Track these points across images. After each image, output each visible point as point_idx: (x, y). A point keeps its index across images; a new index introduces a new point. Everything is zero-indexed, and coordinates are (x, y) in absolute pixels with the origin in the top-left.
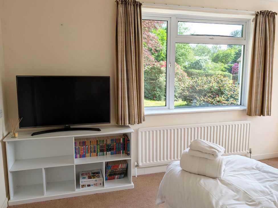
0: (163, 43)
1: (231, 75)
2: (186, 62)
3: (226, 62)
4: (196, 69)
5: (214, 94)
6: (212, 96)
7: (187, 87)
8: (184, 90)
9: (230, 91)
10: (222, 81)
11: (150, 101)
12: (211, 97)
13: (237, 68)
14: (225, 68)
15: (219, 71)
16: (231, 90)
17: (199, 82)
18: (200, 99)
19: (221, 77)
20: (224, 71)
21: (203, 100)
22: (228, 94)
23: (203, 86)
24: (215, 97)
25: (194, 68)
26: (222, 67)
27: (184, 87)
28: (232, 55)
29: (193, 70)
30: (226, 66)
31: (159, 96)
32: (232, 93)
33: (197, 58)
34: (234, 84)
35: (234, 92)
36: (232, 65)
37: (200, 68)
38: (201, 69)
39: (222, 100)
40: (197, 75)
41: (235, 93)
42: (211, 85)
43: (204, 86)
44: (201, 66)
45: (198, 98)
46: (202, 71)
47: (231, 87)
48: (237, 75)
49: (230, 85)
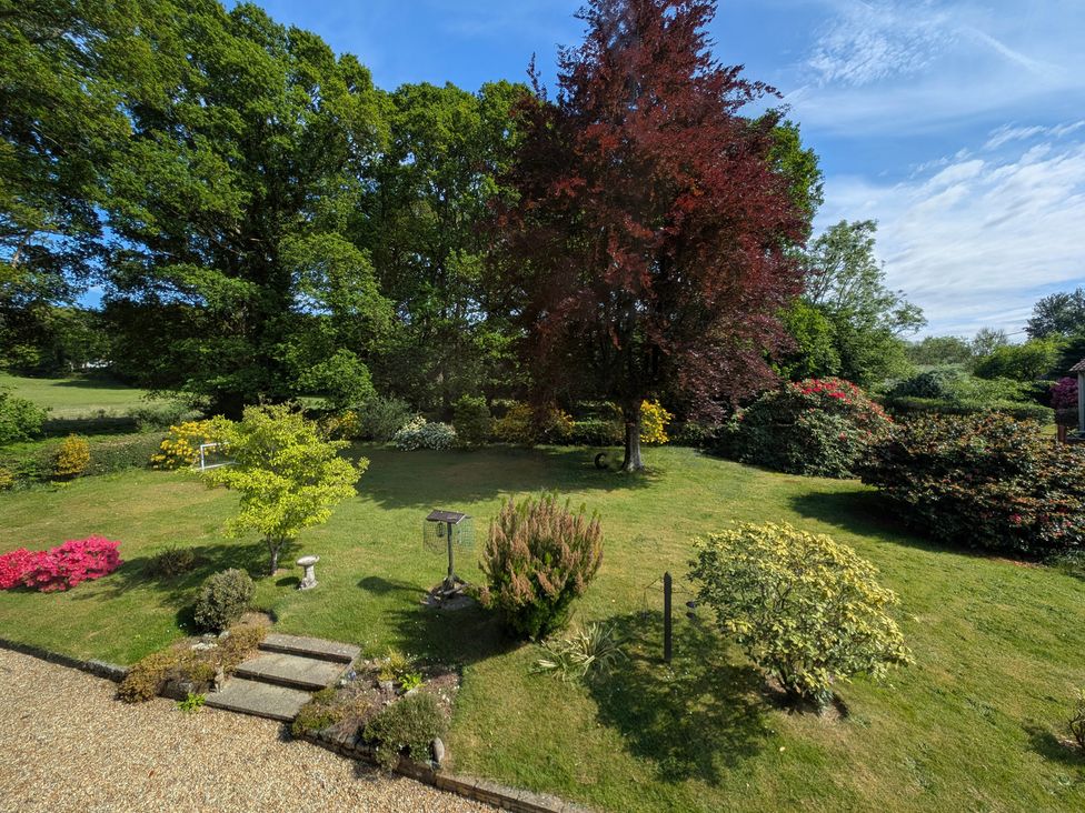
0: (813, 339)
1: (1051, 412)
2: (887, 380)
3: (1026, 376)
4: (921, 397)
5: (978, 471)
6: (970, 476)
7: (874, 447)
8: (866, 454)
9: (1048, 466)
10: (1008, 432)
11: (771, 474)
12: (967, 480)
13: (1072, 390)
14: (1024, 392)
15: (1000, 400)
16: (1051, 462)
17: (919, 433)
18: (923, 484)
19: (1002, 420)
20: (1019, 401)
21: (932, 487)
22: (1041, 475)
23: (930, 446)
24: (983, 483)
25: (913, 394)
26: (1013, 390)
27: (868, 446)
28: (1049, 358)
29: (910, 398)
30: (1026, 385)
31: (798, 461)
32: (1059, 473)
33: (922, 369)
34: (1065, 443)
35: (1066, 470)
36: (1051, 383)
37: (934, 392)
38: (935, 397)
39: (1011, 494)
40: (924, 410)
41: (1071, 472)
42: (962, 443)
43: (934, 445)
44: (936, 388)
45: (914, 481)
46: (940, 402)
47: (1050, 453)
48: (1074, 410)
49: (1047, 446)
